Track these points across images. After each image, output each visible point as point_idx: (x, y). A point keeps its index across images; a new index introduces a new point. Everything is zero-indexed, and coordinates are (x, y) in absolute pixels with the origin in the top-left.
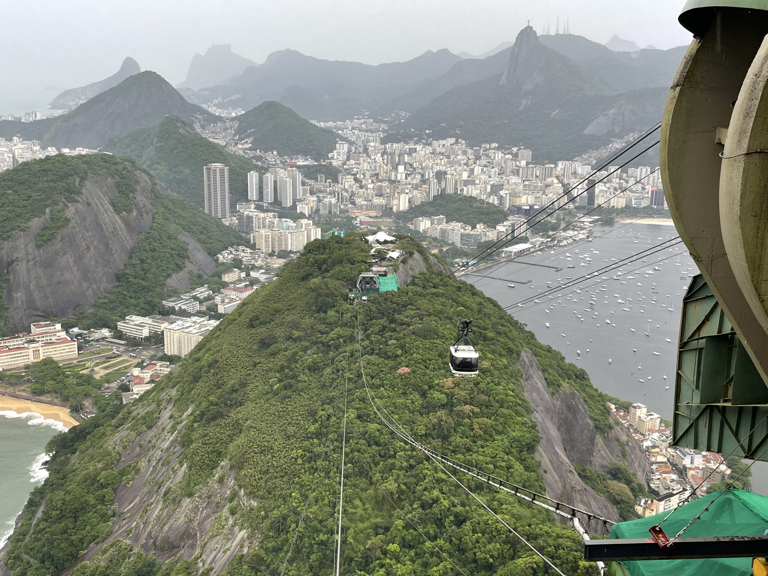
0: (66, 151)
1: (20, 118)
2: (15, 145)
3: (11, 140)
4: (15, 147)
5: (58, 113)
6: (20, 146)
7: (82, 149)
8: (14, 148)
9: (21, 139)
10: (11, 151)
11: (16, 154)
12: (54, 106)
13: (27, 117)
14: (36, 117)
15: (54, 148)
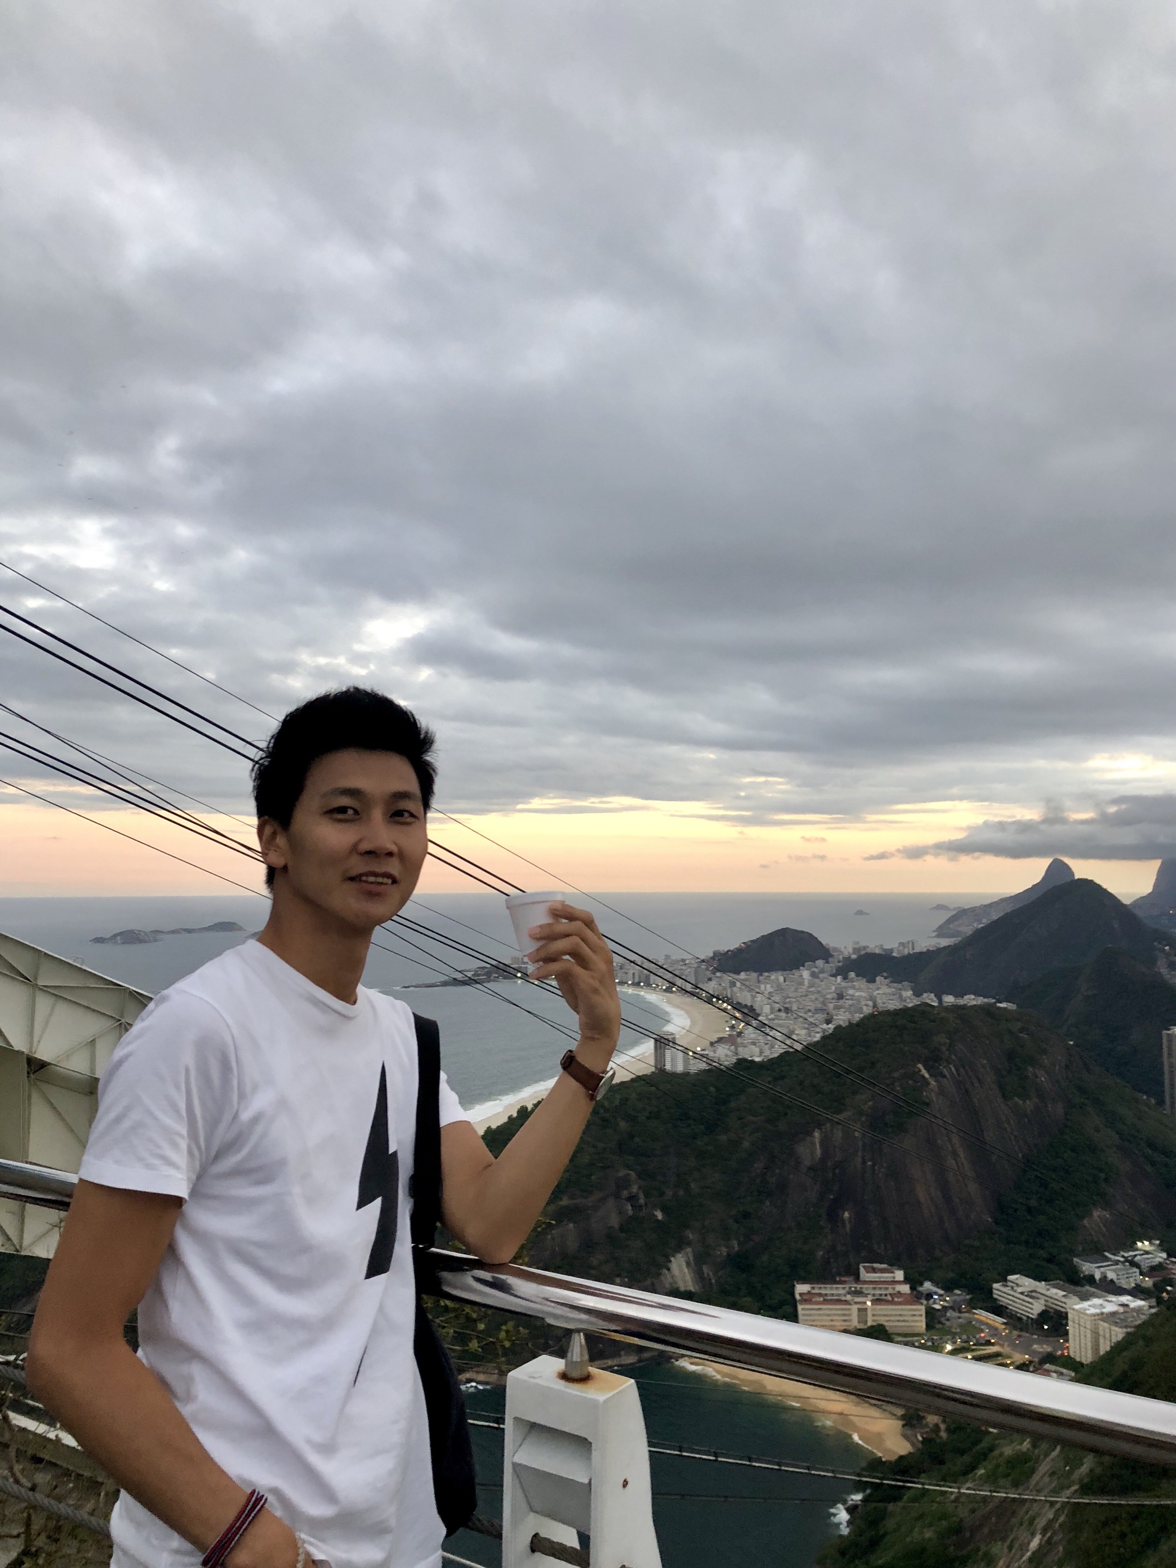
0: (949, 999)
1: (891, 951)
2: (878, 989)
3: (872, 980)
4: (878, 992)
5: (944, 942)
6: (885, 989)
7: (973, 997)
8: (875, 993)
9: (887, 981)
10: (873, 999)
11: (879, 1001)
12: (941, 932)
13: (901, 948)
14: (913, 949)
15: (932, 995)
